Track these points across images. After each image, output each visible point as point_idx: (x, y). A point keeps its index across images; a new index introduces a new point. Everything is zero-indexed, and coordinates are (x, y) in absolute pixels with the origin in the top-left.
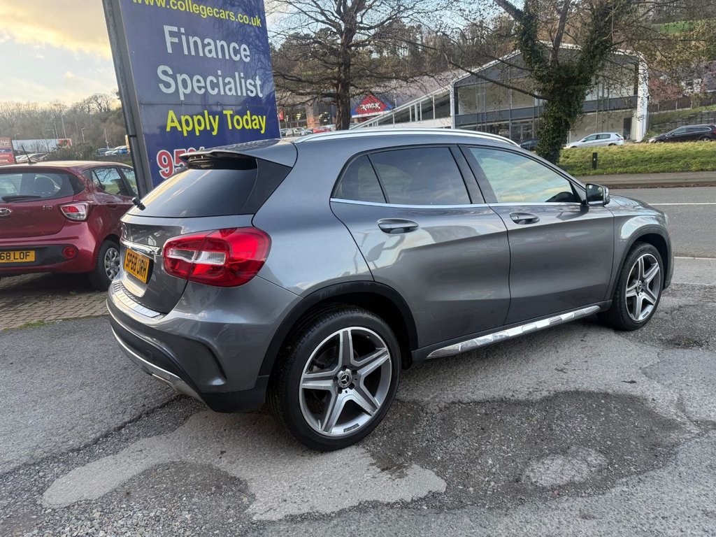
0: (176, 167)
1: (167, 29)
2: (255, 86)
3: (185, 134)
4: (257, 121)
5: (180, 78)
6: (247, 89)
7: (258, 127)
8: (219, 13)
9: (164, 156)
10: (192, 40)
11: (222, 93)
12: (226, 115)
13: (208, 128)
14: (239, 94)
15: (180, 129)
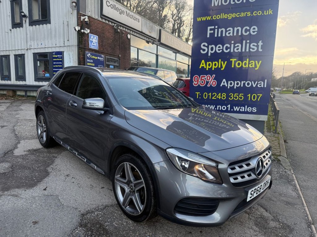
0: (200, 82)
1: (209, 28)
2: (258, 46)
3: (207, 69)
4: (254, 64)
5: (210, 47)
6: (250, 48)
7: (253, 66)
8: (240, 15)
9: (196, 78)
10: (220, 30)
11: (232, 51)
12: (232, 61)
13: (219, 67)
14: (243, 50)
15: (205, 67)
